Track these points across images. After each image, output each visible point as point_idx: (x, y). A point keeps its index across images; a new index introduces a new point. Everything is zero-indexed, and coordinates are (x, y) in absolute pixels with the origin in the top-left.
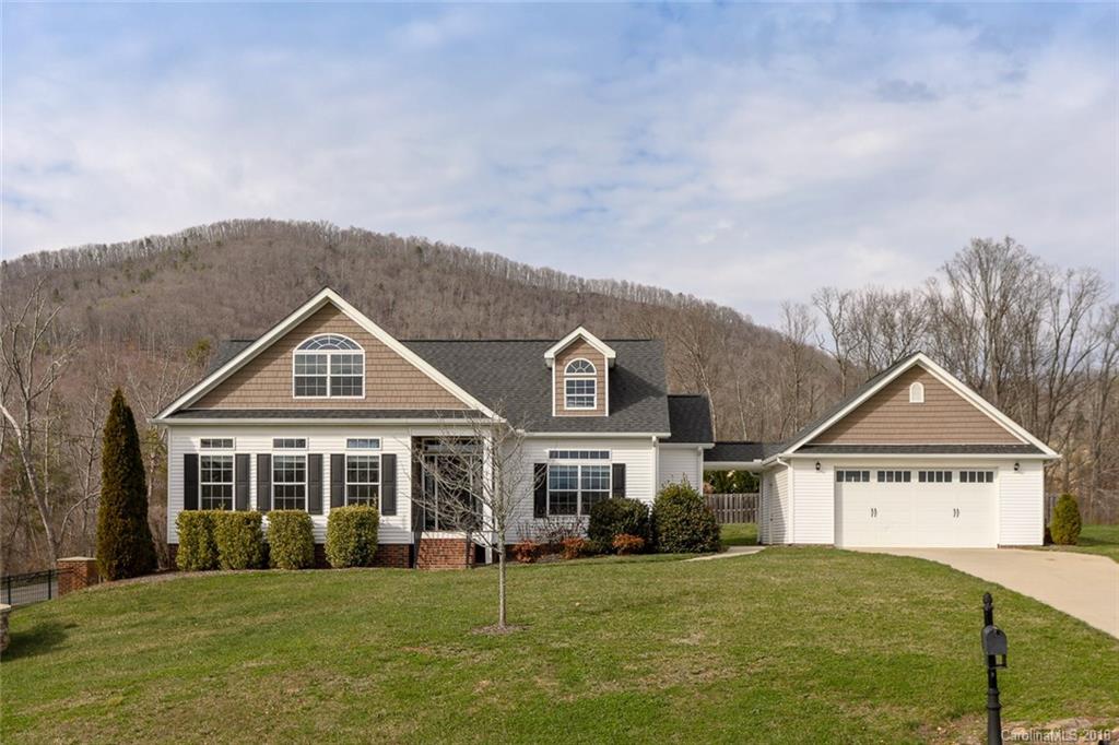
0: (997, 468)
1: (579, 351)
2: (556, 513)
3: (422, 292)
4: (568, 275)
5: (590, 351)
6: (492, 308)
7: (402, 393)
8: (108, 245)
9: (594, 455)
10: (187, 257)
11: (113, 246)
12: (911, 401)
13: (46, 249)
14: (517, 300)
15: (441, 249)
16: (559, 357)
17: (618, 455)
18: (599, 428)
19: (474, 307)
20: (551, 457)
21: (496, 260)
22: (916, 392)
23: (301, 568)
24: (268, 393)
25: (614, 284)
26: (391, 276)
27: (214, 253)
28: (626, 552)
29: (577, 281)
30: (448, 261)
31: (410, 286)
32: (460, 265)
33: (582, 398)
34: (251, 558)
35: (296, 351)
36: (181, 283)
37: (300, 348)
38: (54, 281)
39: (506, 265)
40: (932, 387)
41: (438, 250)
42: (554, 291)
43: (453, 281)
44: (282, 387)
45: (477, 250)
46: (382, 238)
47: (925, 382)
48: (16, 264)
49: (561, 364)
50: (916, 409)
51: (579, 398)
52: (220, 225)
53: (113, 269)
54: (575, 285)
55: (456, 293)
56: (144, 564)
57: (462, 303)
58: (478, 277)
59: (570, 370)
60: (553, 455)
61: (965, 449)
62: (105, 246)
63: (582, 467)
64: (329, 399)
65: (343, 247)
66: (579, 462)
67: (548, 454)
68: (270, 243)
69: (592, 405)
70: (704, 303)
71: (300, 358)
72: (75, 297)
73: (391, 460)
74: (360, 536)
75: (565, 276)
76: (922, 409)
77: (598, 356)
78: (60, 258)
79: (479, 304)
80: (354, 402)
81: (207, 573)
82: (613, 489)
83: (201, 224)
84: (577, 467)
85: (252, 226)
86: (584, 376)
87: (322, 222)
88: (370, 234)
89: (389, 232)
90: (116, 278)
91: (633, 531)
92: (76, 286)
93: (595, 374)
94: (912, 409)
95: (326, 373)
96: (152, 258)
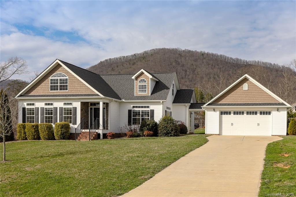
0: (272, 111)
1: (142, 76)
2: (134, 124)
3: (203, 65)
4: (243, 59)
5: (145, 76)
6: (221, 69)
7: (78, 89)
8: (125, 56)
9: (145, 107)
10: (144, 58)
11: (126, 56)
12: (244, 89)
13: (110, 58)
14: (229, 67)
15: (209, 54)
16: (137, 78)
17: (152, 107)
18: (146, 99)
19: (217, 69)
20: (133, 108)
21: (223, 56)
22: (245, 86)
23: (48, 140)
24: (43, 90)
25: (255, 62)
26: (195, 61)
27: (150, 57)
28: (147, 136)
29: (245, 61)
30: (210, 57)
31: (200, 64)
32: (214, 58)
33: (143, 90)
34: (34, 137)
35: (50, 78)
36: (142, 65)
37: (51, 77)
38: (112, 66)
39: (226, 58)
40: (251, 85)
41: (208, 54)
42: (239, 64)
43: (211, 62)
44: (47, 88)
45: (218, 54)
46: (194, 52)
47: (248, 83)
48: (104, 62)
49: (137, 80)
50: (245, 92)
51: (142, 90)
52: (152, 50)
53: (126, 62)
54: (245, 62)
55: (212, 66)
56: (8, 138)
57: (214, 68)
58: (218, 61)
59: (140, 82)
60: (134, 107)
61: (260, 104)
62: (124, 56)
63: (142, 111)
64: (59, 92)
65: (183, 55)
66: (141, 109)
67: (132, 107)
68: (164, 54)
69: (146, 92)
70: (281, 66)
71: (52, 80)
72: (117, 69)
73: (75, 109)
74: (62, 131)
75: (242, 60)
76: (247, 92)
77: (148, 78)
78: (114, 60)
79: (218, 68)
80: (65, 92)
81: (24, 141)
82: (150, 117)
83: (147, 50)
84: (140, 111)
85: (160, 50)
86: (143, 84)
87: (178, 48)
88: (190, 51)
89: (195, 50)
90: (127, 64)
91: (149, 130)
92: (117, 67)
93: (147, 83)
94: (244, 92)
95: (58, 84)
96: (135, 59)
